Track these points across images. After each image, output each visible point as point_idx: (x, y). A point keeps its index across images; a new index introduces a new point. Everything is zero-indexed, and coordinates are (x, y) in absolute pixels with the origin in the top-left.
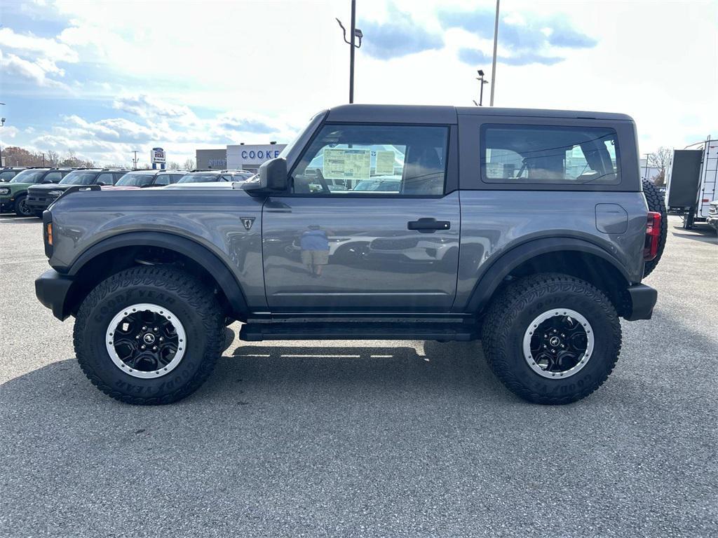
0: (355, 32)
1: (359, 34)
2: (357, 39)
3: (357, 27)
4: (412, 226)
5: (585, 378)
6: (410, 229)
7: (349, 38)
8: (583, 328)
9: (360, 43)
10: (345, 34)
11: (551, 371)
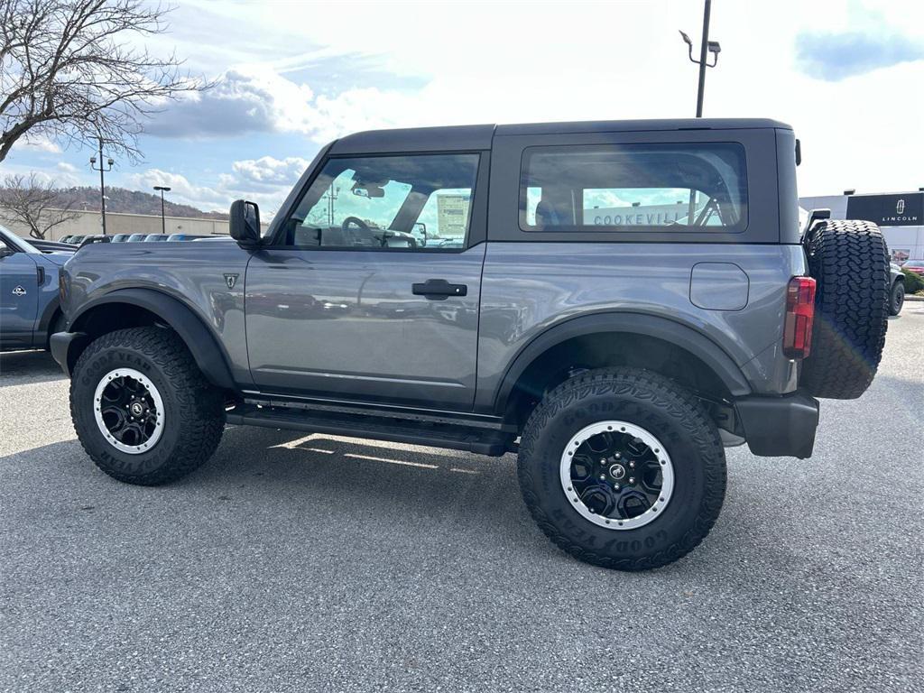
0: (709, 46)
1: (714, 48)
2: (710, 56)
3: (711, 39)
4: (418, 290)
5: (658, 535)
6: (414, 293)
7: (697, 55)
8: (655, 456)
9: (716, 60)
10: (690, 51)
11: (604, 515)
